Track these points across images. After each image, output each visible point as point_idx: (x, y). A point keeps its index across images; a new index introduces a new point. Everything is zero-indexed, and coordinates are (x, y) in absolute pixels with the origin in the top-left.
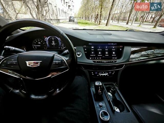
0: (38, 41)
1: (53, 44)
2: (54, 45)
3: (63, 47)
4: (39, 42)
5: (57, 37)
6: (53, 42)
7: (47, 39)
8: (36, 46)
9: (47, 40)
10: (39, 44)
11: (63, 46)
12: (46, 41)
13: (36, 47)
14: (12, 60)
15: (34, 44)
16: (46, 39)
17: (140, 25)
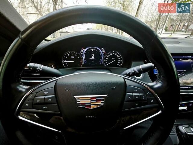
0: (70, 54)
1: (91, 59)
2: (93, 60)
3: (106, 63)
4: (72, 56)
5: (98, 48)
6: (93, 55)
7: (84, 51)
8: (66, 62)
9: (84, 53)
10: (72, 60)
11: (106, 61)
12: (82, 54)
13: (67, 64)
14: (45, 93)
15: (65, 59)
16: (82, 51)
17: (171, 35)
